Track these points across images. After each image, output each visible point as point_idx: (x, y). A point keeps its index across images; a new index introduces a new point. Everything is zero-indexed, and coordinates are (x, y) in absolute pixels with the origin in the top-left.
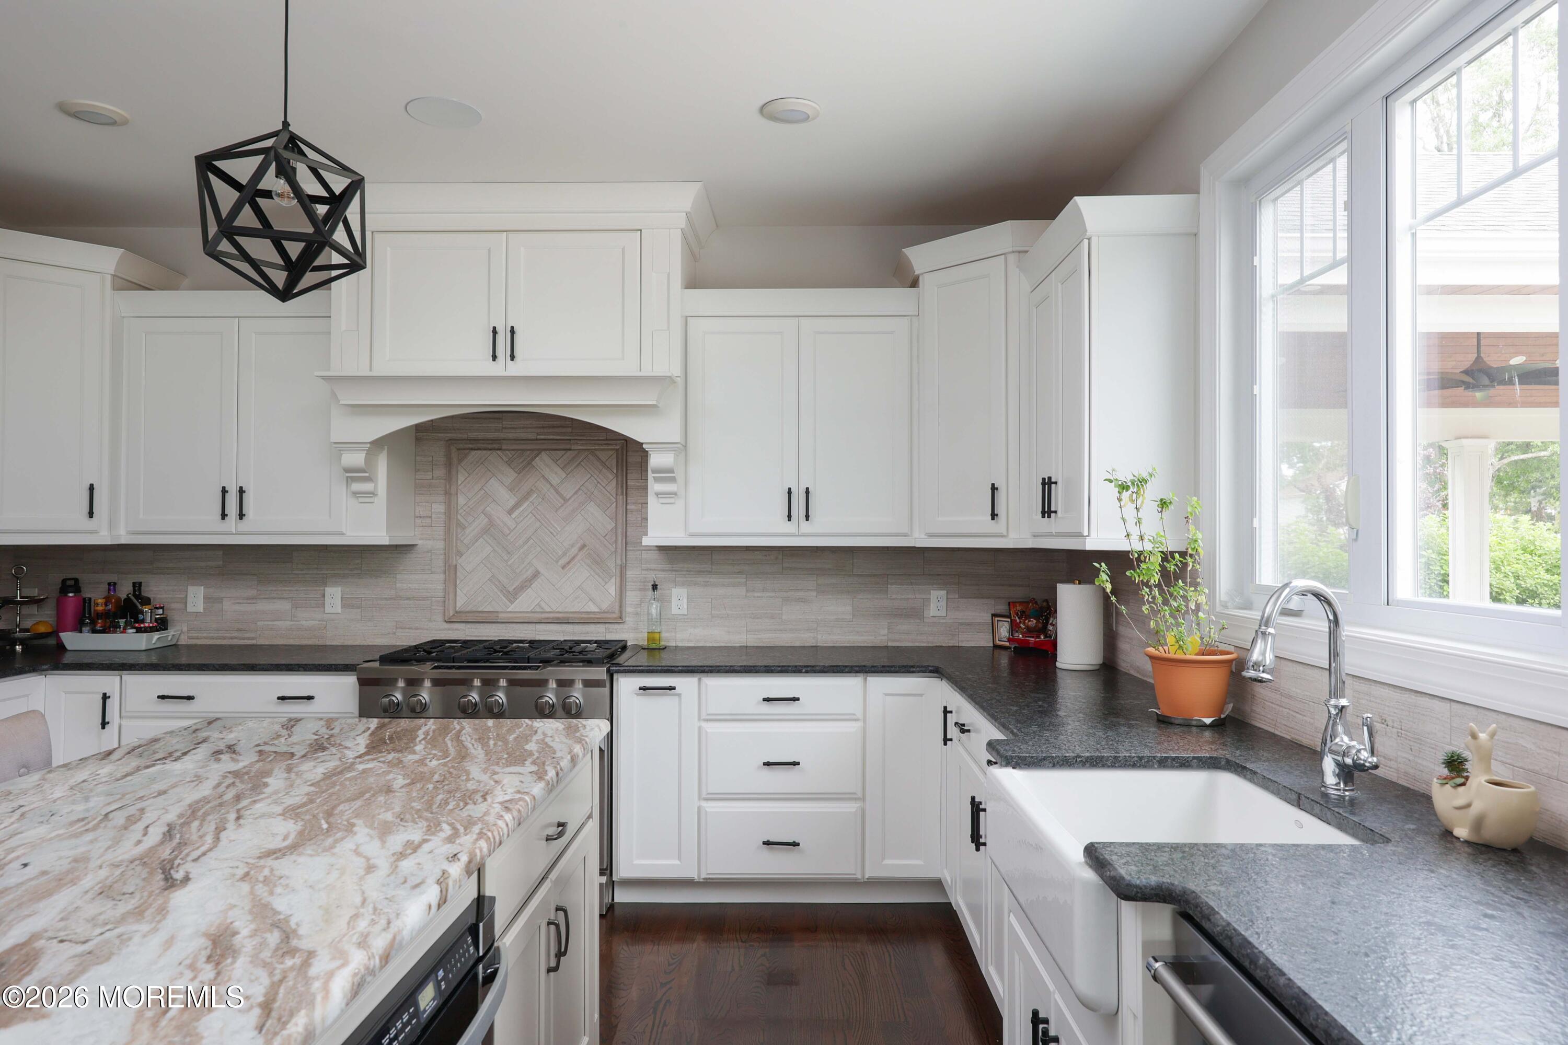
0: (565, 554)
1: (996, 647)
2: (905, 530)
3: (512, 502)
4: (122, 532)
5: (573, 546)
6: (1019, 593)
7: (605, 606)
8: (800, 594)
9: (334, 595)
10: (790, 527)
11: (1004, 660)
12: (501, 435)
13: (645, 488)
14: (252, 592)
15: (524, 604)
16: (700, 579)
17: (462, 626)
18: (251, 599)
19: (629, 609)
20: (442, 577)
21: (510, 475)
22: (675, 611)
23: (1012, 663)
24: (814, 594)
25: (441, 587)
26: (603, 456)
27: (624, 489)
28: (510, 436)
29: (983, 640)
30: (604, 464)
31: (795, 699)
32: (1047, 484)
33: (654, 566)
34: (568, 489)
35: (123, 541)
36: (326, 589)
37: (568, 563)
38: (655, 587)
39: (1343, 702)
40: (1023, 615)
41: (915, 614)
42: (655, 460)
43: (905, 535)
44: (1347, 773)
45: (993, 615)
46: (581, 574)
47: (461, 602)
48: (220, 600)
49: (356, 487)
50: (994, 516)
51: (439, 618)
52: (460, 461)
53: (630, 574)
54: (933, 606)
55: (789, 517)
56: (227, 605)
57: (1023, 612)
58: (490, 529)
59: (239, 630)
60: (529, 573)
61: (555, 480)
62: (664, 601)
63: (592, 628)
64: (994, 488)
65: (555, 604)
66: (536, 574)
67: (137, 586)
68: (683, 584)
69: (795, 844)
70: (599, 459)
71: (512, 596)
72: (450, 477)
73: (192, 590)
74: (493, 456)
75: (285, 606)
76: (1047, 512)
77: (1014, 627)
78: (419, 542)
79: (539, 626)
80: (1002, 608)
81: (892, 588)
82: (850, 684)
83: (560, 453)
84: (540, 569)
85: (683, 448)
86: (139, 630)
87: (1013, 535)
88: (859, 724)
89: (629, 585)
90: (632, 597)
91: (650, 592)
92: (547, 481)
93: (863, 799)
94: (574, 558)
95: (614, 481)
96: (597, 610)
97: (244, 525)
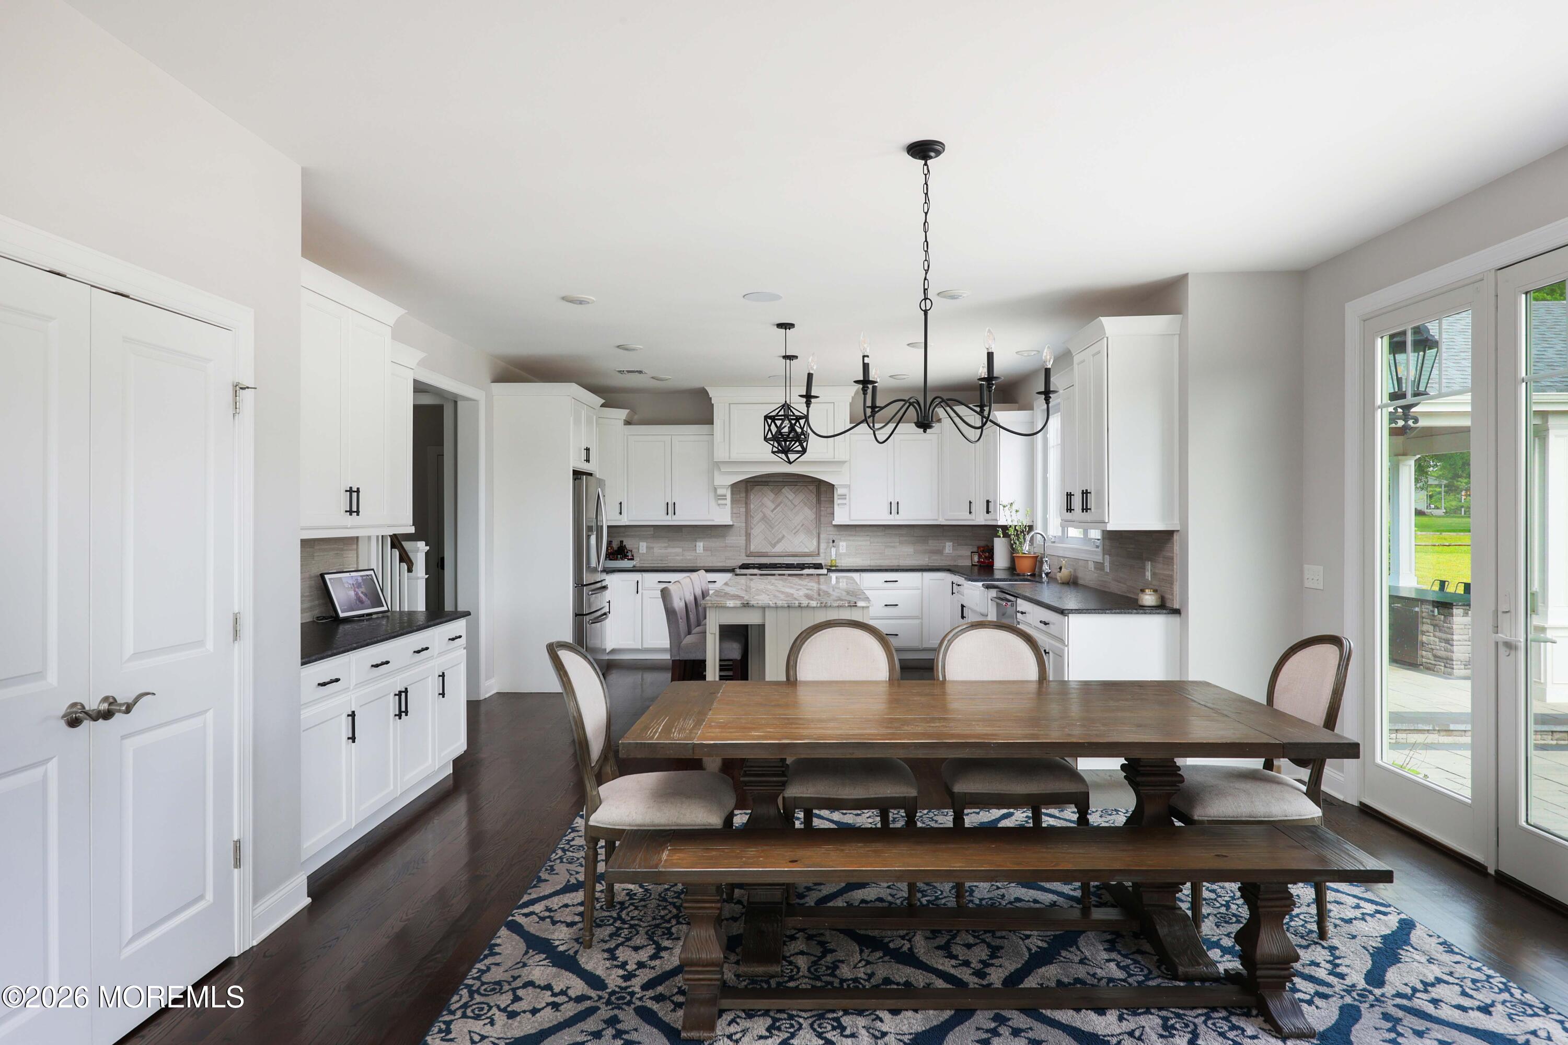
0: (795, 528)
1: (973, 565)
2: (936, 518)
3: (773, 507)
4: (626, 520)
5: (798, 525)
6: (982, 543)
7: (811, 550)
8: (893, 544)
9: (700, 545)
10: (891, 517)
11: (976, 569)
12: (768, 480)
13: (833, 501)
14: (666, 545)
15: (779, 549)
16: (851, 538)
17: (753, 558)
18: (666, 548)
19: (821, 551)
20: (745, 538)
21: (772, 496)
22: (841, 551)
23: (979, 570)
24: (898, 544)
25: (745, 542)
26: (811, 488)
27: (819, 501)
28: (772, 480)
29: (968, 563)
30: (811, 491)
31: (896, 581)
32: (988, 502)
33: (831, 533)
34: (796, 502)
35: (627, 524)
36: (697, 543)
37: (797, 532)
38: (833, 541)
39: (1047, 559)
40: (983, 551)
41: (940, 552)
42: (839, 491)
43: (936, 520)
44: (1047, 574)
45: (972, 552)
46: (802, 537)
47: (753, 548)
48: (653, 548)
49: (720, 502)
50: (970, 513)
51: (744, 554)
52: (751, 490)
53: (822, 536)
54: (947, 547)
55: (891, 513)
56: (656, 550)
57: (983, 550)
58: (764, 518)
59: (661, 560)
60: (780, 536)
61: (791, 498)
62: (837, 547)
63: (806, 558)
64: (970, 502)
65: (791, 549)
66: (783, 537)
67: (622, 542)
68: (844, 541)
69: (897, 635)
70: (809, 489)
71: (774, 546)
72: (747, 497)
73: (641, 544)
74: (765, 488)
75: (679, 550)
76: (988, 512)
77: (980, 556)
78: (735, 524)
79: (785, 558)
80: (975, 549)
81: (930, 542)
82: (917, 575)
83: (793, 487)
84: (786, 535)
85: (848, 486)
86: (628, 559)
87: (977, 520)
88: (920, 591)
89: (821, 541)
90: (823, 546)
91: (831, 544)
92: (788, 498)
93: (922, 618)
94: (799, 530)
95: (815, 499)
96: (808, 551)
97: (674, 517)
